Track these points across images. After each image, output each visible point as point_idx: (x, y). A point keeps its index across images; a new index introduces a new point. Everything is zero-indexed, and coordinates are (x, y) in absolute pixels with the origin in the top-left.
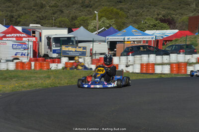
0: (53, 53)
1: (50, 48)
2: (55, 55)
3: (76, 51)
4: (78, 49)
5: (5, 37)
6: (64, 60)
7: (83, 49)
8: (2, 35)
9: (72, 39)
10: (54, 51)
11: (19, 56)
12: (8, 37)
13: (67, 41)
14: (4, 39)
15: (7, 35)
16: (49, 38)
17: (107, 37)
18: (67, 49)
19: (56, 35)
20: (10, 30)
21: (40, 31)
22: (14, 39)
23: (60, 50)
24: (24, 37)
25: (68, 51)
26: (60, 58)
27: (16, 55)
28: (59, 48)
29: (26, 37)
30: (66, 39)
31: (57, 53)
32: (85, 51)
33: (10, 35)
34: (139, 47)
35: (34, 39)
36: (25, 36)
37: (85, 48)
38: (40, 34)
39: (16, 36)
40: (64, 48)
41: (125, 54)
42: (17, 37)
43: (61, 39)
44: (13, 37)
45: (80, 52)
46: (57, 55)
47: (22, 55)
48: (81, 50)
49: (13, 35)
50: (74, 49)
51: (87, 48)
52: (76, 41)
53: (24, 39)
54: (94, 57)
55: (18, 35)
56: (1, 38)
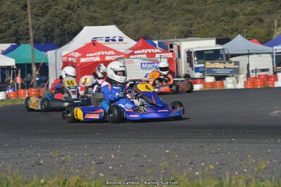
0: (196, 72)
1: (191, 66)
2: (198, 75)
3: (225, 68)
4: (228, 65)
5: (133, 54)
6: (210, 79)
7: (235, 65)
8: (130, 52)
9: (222, 52)
10: (197, 70)
12: (137, 54)
13: (214, 55)
14: (131, 57)
15: (136, 52)
16: (189, 53)
17: (275, 47)
18: (212, 66)
19: (199, 47)
20: (140, 45)
21: (178, 43)
22: (145, 56)
23: (204, 67)
24: (158, 53)
25: (215, 68)
26: (203, 78)
27: (146, 77)
28: (203, 65)
29: (160, 53)
30: (212, 52)
32: (237, 66)
33: (139, 52)
35: (170, 55)
36: (159, 51)
37: (237, 63)
38: (179, 47)
39: (146, 52)
40: (209, 65)
42: (148, 54)
43: (206, 52)
44: (143, 54)
45: (231, 68)
46: (201, 74)
48: (232, 65)
49: (143, 51)
50: (222, 66)
51: (240, 63)
52: (226, 55)
53: (158, 56)
54: (253, 75)
55: (150, 51)
56: (128, 56)
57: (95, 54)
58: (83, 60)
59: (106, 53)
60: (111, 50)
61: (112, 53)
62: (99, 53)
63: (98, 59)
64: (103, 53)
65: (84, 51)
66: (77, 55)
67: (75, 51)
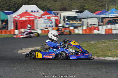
1: (65, 22)
2: (67, 26)
4: (79, 22)
5: (41, 17)
6: (71, 28)
7: (82, 22)
9: (77, 17)
10: (67, 24)
11: (48, 27)
13: (74, 18)
15: (43, 16)
16: (64, 17)
18: (73, 22)
19: (68, 15)
20: (45, 13)
21: (60, 13)
25: (74, 24)
27: (46, 26)
28: (69, 22)
31: (69, 25)
34: (115, 20)
35: (57, 18)
38: (60, 15)
40: (71, 22)
41: (107, 24)
43: (71, 17)
44: (46, 17)
45: (80, 24)
47: (49, 26)
49: (46, 16)
50: (77, 23)
51: (84, 22)
52: (79, 18)
53: (51, 18)
54: (90, 27)
55: (49, 16)
56: (39, 18)
57: (26, 17)
58: (21, 19)
59: (30, 16)
60: (32, 15)
61: (33, 16)
62: (27, 17)
63: (27, 19)
64: (29, 16)
65: (21, 15)
66: (19, 17)
67: (18, 16)
